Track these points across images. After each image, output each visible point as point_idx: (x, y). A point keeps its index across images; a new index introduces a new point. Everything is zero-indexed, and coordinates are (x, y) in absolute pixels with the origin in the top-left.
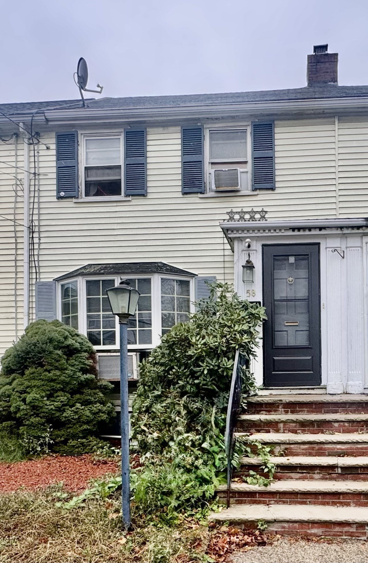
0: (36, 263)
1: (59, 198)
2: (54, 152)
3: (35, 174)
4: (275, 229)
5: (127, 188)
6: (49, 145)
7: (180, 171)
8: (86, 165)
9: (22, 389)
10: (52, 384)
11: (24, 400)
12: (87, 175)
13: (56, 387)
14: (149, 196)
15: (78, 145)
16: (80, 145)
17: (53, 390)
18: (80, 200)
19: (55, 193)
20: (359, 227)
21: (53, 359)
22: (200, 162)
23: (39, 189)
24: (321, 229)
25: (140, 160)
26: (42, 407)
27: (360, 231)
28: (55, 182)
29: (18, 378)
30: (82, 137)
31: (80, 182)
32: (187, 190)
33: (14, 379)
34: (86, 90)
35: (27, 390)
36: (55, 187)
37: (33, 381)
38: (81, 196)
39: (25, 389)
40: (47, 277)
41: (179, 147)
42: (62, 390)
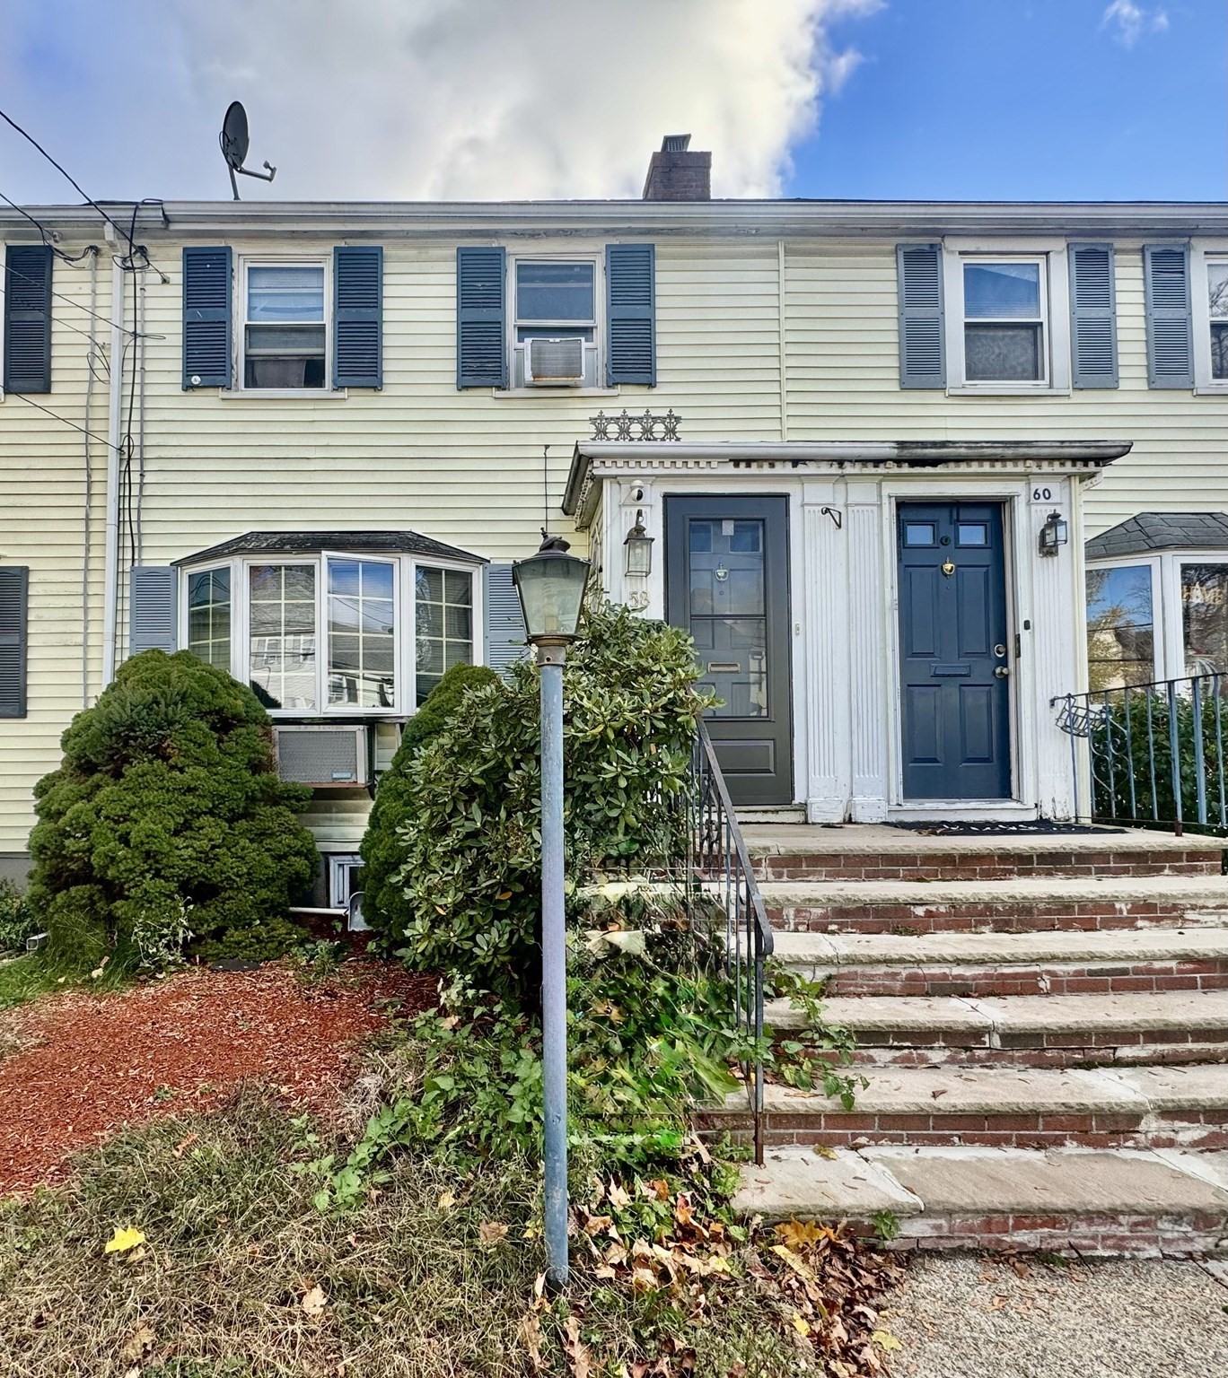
0: (135, 526)
1: (188, 387)
2: (179, 291)
3: (135, 334)
4: (697, 458)
5: (340, 371)
6: (168, 275)
7: (453, 341)
8: (249, 319)
9: (120, 813)
10: (190, 798)
11: (125, 839)
12: (249, 344)
13: (198, 807)
14: (387, 391)
15: (232, 277)
16: (236, 279)
17: (191, 812)
18: (233, 395)
19: (179, 378)
20: (877, 462)
21: (191, 741)
22: (498, 327)
23: (142, 368)
24: (796, 462)
25: (367, 314)
26: (167, 855)
27: (881, 470)
28: (179, 353)
29: (108, 785)
30: (242, 261)
31: (234, 356)
32: (469, 381)
33: (98, 787)
34: (240, 172)
35: (132, 814)
36: (179, 366)
37: (146, 792)
38: (236, 385)
39: (125, 812)
40: (157, 557)
41: (453, 291)
42: (211, 812)
